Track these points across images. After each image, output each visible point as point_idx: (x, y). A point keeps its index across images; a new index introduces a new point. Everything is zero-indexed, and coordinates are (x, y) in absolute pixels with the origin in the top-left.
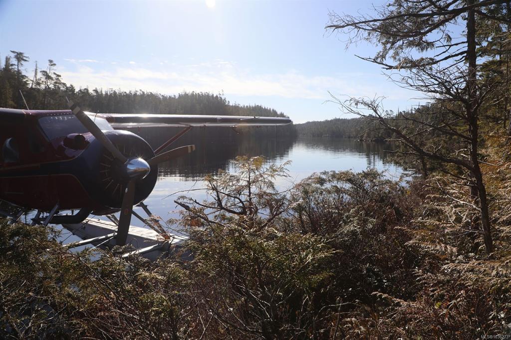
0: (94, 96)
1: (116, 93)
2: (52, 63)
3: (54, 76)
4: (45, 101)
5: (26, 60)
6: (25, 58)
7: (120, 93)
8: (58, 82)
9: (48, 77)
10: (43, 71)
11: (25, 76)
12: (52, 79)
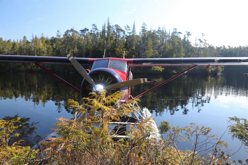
0: (228, 49)
1: (241, 47)
2: (203, 35)
3: (204, 41)
4: (199, 53)
5: (191, 35)
6: (190, 34)
7: (243, 47)
8: (206, 43)
9: (201, 42)
10: (199, 39)
11: (190, 42)
12: (203, 42)
